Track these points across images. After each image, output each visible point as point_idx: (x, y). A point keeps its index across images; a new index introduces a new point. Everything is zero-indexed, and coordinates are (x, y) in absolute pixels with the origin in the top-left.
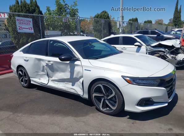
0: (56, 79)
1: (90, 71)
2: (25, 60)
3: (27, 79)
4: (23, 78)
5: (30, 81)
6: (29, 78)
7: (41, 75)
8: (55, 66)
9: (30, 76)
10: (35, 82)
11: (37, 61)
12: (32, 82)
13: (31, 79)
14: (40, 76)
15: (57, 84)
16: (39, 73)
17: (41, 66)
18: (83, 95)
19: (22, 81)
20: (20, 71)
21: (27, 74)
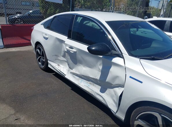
0: (77, 73)
1: (141, 82)
2: (44, 37)
3: (44, 60)
4: (40, 58)
5: (47, 64)
6: (47, 60)
7: (61, 61)
8: (79, 56)
9: (48, 58)
10: (53, 67)
11: (58, 43)
12: (49, 66)
13: (49, 62)
14: (59, 61)
15: (78, 80)
16: (59, 58)
17: (63, 50)
18: (117, 112)
19: (39, 60)
20: (38, 48)
21: (45, 55)
